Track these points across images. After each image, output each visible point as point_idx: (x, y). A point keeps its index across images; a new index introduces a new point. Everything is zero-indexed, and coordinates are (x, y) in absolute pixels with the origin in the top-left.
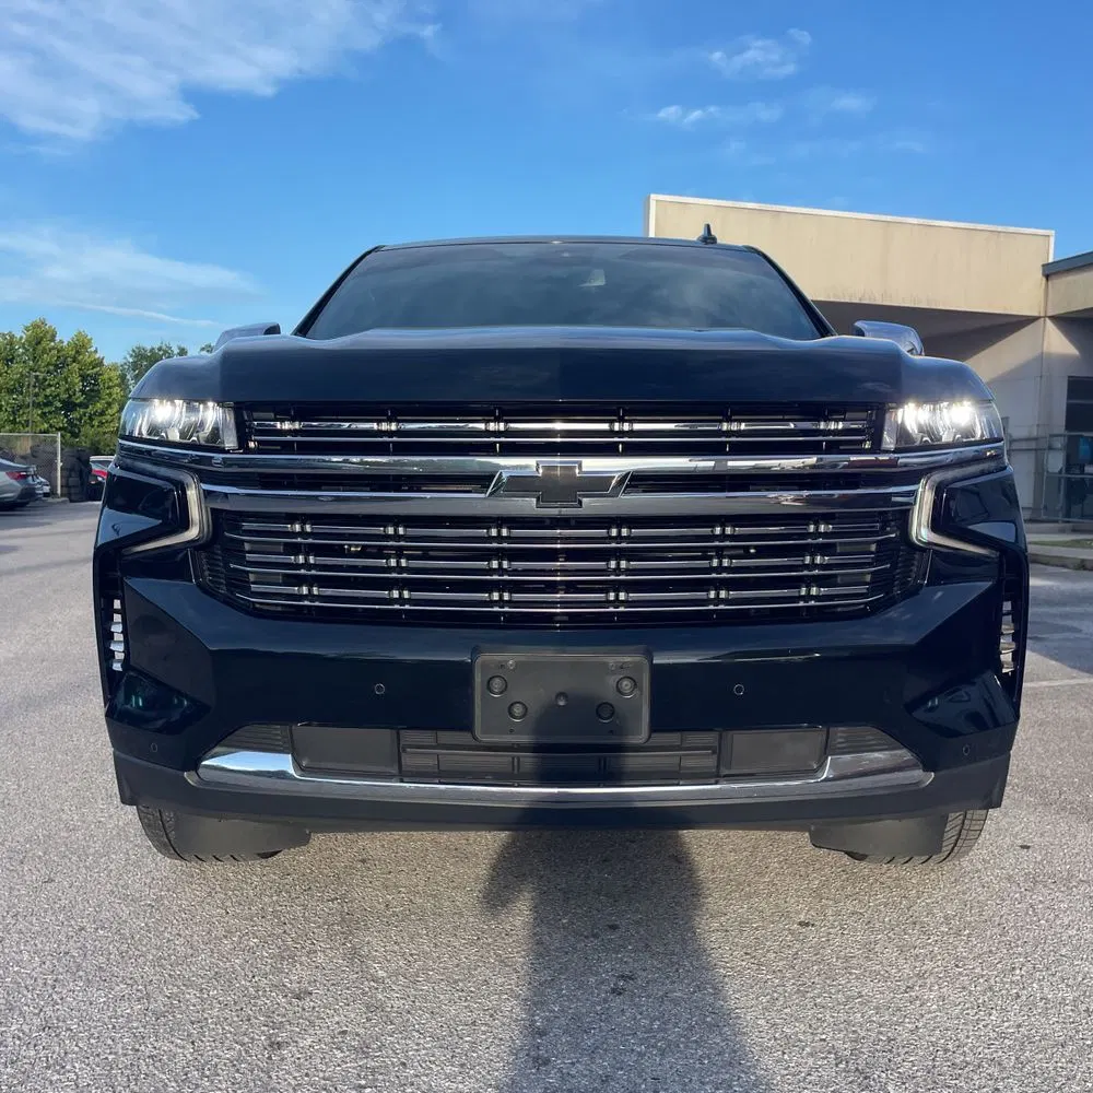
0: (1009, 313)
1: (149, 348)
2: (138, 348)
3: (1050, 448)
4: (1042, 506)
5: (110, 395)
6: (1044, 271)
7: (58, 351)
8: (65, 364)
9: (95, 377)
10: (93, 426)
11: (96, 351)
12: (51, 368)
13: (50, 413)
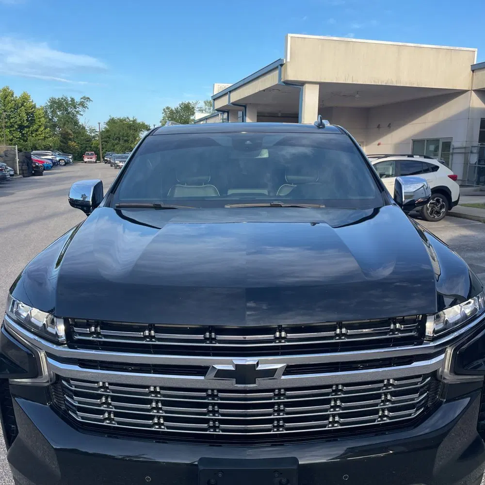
0: (455, 88)
1: (57, 98)
2: (52, 98)
3: (472, 152)
4: (466, 179)
5: (40, 121)
6: (471, 68)
7: (15, 101)
8: (18, 107)
9: (32, 113)
10: (33, 137)
11: (32, 101)
12: (12, 109)
13: (14, 131)
